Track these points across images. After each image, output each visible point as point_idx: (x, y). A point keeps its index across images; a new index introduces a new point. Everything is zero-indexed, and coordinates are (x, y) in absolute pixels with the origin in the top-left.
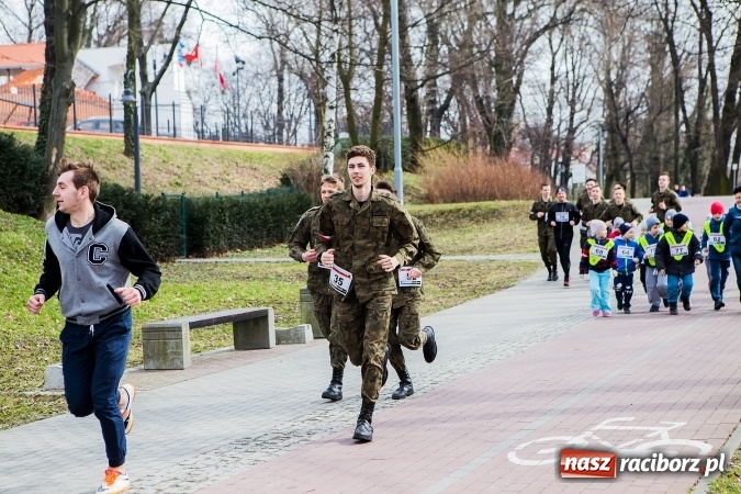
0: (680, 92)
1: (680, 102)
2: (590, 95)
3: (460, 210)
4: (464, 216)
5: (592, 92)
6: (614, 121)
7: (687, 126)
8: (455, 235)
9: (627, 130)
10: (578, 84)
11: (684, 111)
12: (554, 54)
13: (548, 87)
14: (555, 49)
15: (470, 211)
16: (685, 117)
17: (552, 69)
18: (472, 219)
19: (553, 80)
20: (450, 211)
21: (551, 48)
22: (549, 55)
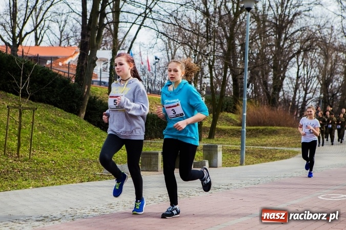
2: (315, 86)
3: (258, 129)
4: (260, 132)
5: (315, 84)
6: (327, 98)
8: (257, 139)
9: (333, 102)
10: (309, 81)
12: (299, 66)
13: (295, 81)
14: (300, 63)
15: (263, 130)
17: (298, 72)
18: (263, 134)
19: (298, 77)
20: (254, 130)
21: (298, 63)
22: (297, 66)
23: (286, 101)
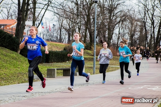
0: (147, 37)
1: (146, 39)
5: (127, 37)
6: (132, 43)
7: (148, 45)
9: (135, 45)
10: (124, 35)
11: (147, 41)
12: (120, 28)
13: (118, 35)
14: (120, 27)
16: (147, 43)
17: (119, 31)
19: (119, 33)
21: (119, 27)
22: (119, 28)
23: (114, 44)
